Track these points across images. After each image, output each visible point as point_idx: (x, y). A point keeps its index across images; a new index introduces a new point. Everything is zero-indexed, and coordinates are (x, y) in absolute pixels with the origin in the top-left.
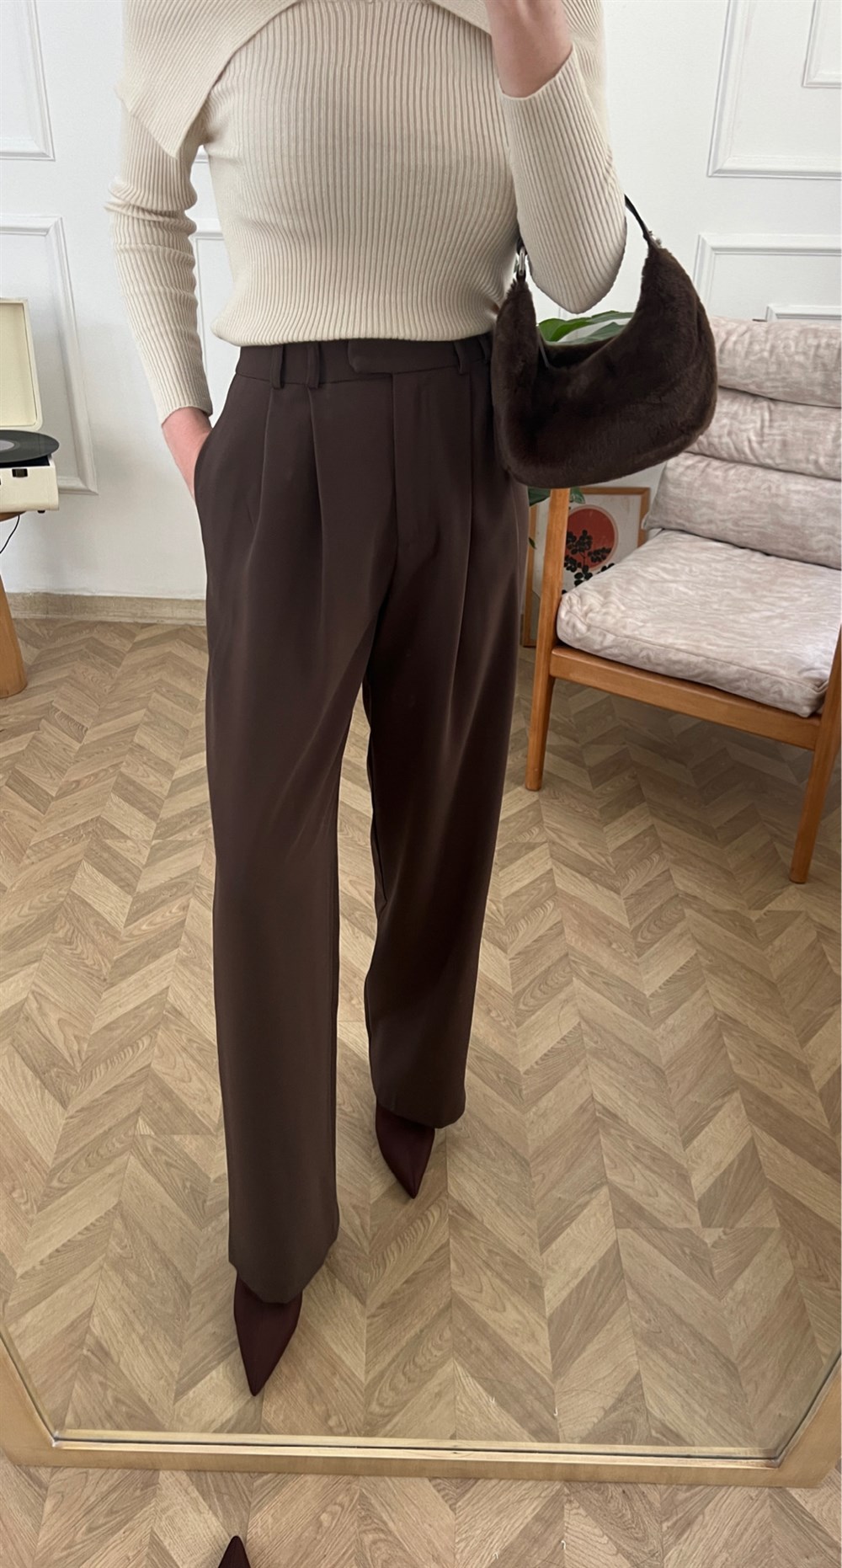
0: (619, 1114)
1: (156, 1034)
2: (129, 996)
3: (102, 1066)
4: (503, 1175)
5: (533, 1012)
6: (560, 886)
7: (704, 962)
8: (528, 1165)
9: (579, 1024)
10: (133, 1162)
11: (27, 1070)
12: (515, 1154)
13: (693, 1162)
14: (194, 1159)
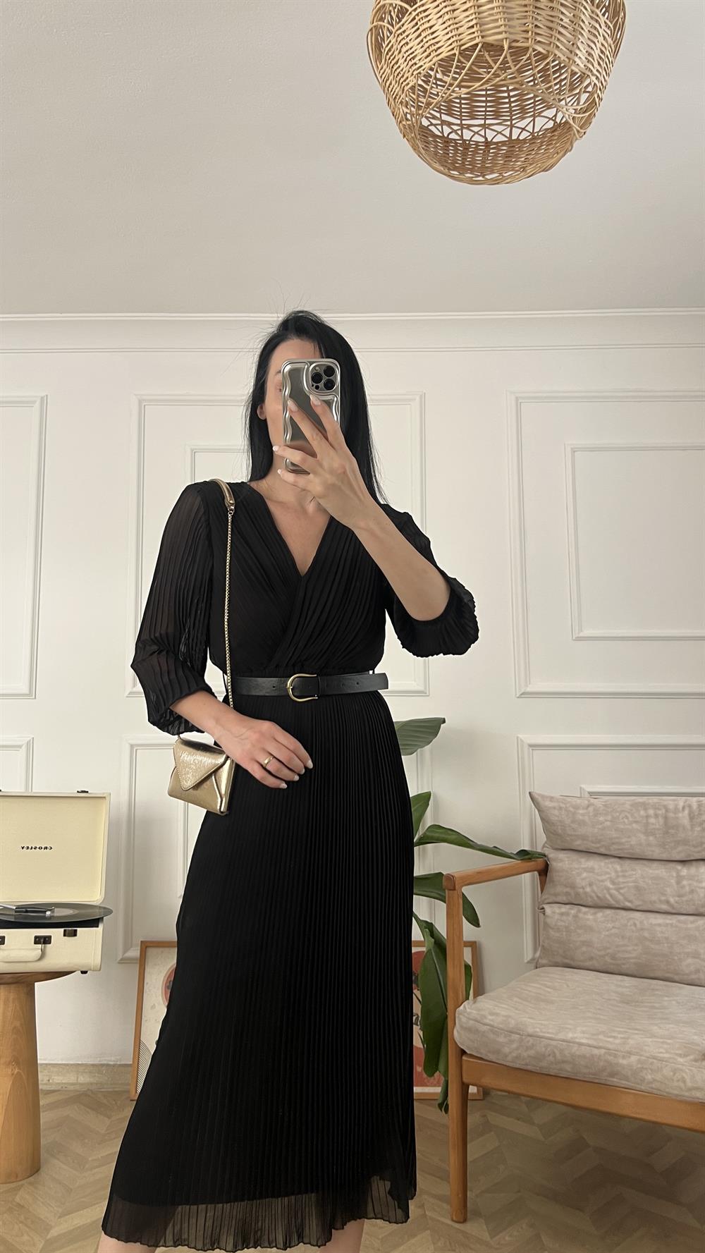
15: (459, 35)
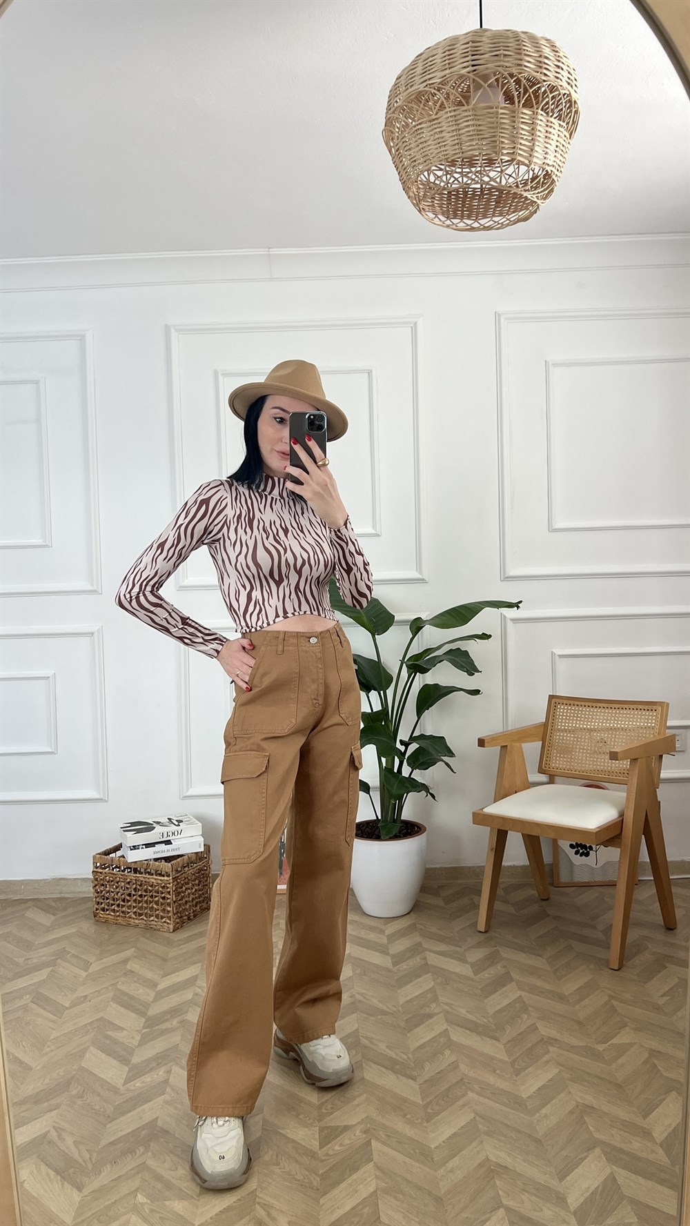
0: (509, 1166)
1: (150, 1145)
2: (126, 1125)
3: (108, 1166)
4: (422, 1207)
5: (437, 1114)
6: (454, 1039)
7: (566, 1075)
8: (442, 1200)
9: (474, 1118)
10: (134, 1219)
11: (50, 1170)
12: (430, 1194)
13: (567, 1189)
14: (182, 1214)
15: (446, 151)
